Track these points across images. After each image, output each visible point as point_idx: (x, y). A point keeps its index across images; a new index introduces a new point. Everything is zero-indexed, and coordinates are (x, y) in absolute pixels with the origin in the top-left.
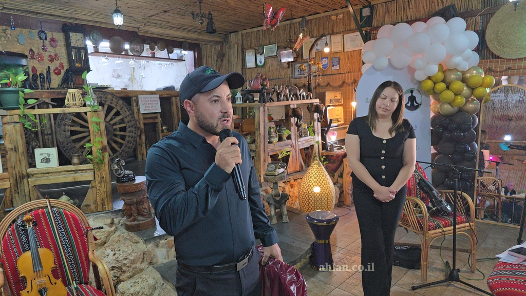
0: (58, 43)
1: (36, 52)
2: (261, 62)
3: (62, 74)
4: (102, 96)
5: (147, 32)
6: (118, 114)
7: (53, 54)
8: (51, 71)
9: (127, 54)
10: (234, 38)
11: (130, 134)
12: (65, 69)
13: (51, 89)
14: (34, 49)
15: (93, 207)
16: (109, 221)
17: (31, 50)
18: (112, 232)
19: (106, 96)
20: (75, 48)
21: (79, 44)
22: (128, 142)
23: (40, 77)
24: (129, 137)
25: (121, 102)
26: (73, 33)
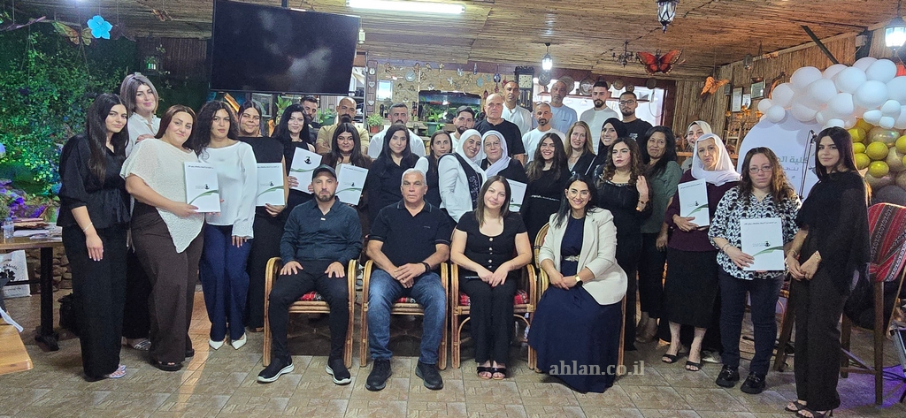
2: (746, 104)
5: (603, 70)
9: (577, 95)
10: (726, 72)
14: (488, 91)
21: (526, 85)
26: (524, 76)
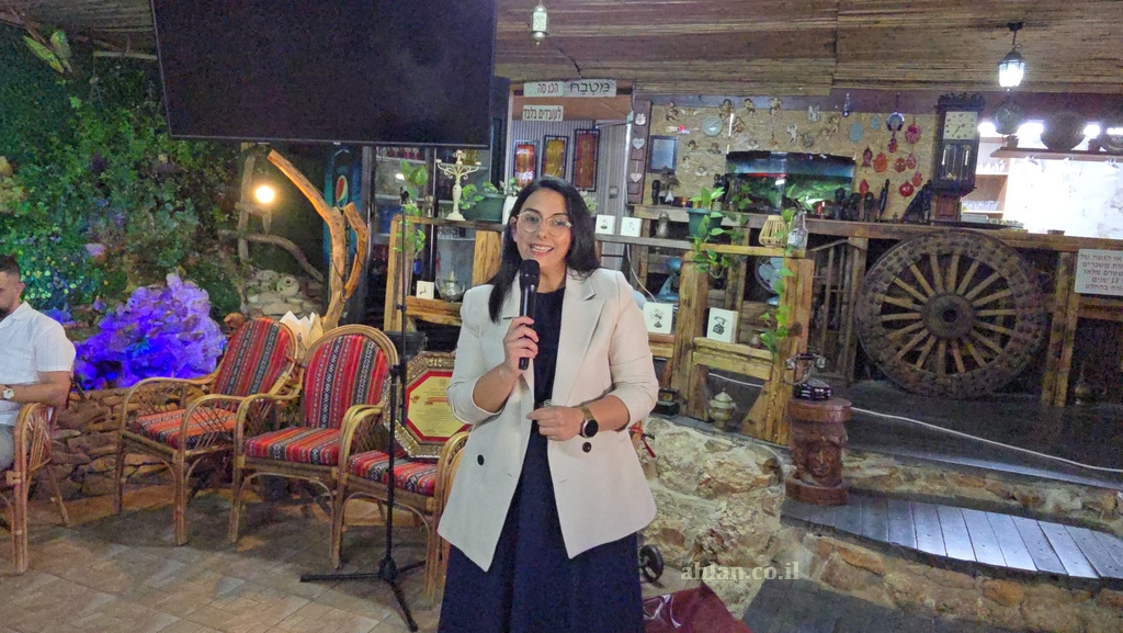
0: (922, 136)
1: (875, 154)
3: (914, 195)
4: (971, 241)
6: (1001, 284)
7: (905, 157)
8: (890, 189)
9: (1093, 153)
11: (1021, 336)
12: (923, 184)
13: (881, 221)
14: (872, 148)
15: (759, 427)
16: (763, 460)
17: (868, 150)
18: (763, 481)
19: (981, 242)
20: (952, 143)
21: (962, 135)
22: (1010, 352)
23: (866, 200)
24: (1017, 340)
25: (1015, 259)
26: (957, 114)
